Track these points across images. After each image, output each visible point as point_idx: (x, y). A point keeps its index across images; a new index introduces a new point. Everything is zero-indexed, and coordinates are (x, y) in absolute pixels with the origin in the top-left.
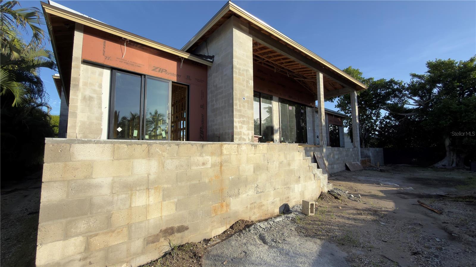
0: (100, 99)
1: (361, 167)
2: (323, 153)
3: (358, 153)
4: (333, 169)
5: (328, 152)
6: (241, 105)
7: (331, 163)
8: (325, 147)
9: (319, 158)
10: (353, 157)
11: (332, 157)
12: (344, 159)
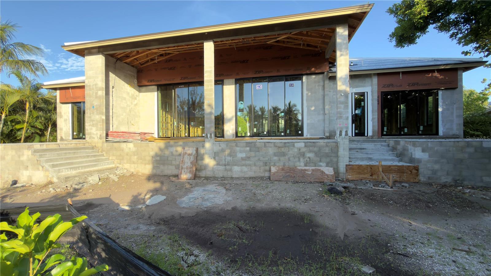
0: (69, 119)
1: (328, 177)
2: (204, 150)
3: (338, 151)
4: (229, 171)
5: (217, 148)
6: (92, 112)
7: (225, 163)
8: (209, 141)
9: (188, 155)
10: (309, 158)
11: (226, 155)
12: (267, 159)
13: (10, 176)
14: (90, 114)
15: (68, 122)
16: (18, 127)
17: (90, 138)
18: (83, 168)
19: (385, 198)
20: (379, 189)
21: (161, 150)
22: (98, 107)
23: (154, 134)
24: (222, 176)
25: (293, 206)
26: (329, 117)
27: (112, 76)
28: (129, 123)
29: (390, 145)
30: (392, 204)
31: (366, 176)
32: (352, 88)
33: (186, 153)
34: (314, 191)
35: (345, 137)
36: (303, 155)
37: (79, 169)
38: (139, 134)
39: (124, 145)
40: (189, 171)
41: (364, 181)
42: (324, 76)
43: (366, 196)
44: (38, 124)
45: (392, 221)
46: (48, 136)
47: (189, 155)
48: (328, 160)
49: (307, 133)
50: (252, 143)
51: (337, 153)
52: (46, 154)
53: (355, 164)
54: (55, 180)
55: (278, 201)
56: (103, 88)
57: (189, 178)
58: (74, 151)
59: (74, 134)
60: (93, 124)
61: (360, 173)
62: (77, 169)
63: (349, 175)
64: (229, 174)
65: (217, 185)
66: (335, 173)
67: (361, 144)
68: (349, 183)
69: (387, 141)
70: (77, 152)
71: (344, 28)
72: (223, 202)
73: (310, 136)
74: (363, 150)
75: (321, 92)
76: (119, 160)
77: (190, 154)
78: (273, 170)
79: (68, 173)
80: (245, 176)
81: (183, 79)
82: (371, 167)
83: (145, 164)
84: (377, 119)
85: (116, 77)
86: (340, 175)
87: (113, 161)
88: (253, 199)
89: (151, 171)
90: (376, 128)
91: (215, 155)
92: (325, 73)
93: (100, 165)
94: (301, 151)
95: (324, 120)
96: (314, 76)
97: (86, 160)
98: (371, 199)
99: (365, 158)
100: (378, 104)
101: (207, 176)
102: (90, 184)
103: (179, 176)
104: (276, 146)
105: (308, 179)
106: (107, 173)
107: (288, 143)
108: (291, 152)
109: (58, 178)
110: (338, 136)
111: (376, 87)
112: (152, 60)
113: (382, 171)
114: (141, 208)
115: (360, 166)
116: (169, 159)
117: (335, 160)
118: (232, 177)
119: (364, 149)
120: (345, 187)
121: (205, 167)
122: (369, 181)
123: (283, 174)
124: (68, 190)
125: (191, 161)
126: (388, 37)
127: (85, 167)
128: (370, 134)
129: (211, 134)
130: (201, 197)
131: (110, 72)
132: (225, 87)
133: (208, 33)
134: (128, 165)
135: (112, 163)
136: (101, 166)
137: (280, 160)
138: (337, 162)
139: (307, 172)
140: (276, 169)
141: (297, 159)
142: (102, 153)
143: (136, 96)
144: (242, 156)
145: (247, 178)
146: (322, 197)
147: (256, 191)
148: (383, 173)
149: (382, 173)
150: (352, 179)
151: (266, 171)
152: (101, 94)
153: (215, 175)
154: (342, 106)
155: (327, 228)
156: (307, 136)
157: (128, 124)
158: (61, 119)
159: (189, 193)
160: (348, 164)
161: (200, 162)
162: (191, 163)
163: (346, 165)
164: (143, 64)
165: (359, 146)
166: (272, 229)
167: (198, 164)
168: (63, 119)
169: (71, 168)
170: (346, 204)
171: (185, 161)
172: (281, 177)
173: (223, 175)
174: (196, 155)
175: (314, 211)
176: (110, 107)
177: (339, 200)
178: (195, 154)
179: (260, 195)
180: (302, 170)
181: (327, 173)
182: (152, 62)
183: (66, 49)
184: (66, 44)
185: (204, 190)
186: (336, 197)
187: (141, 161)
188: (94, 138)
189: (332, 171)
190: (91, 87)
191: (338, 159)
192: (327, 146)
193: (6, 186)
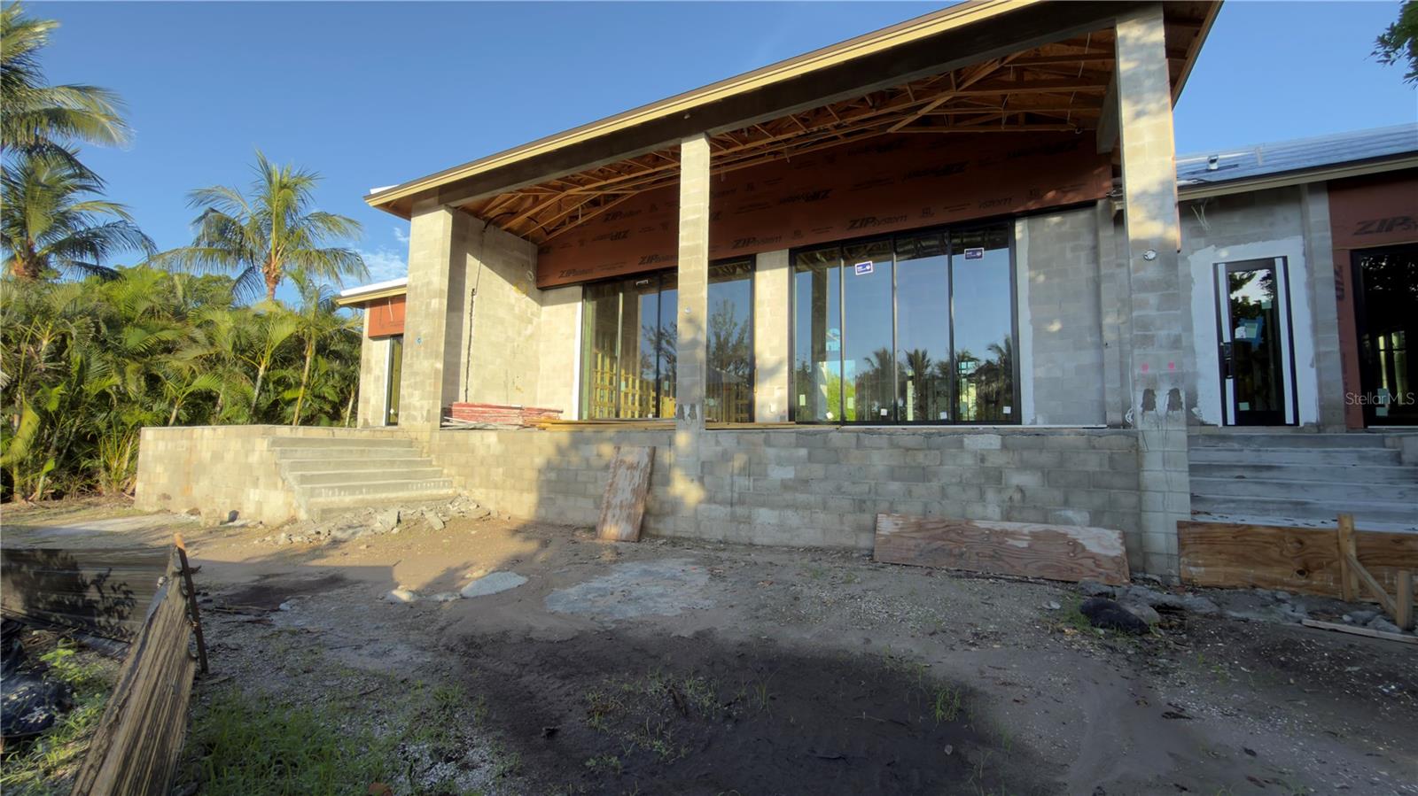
0: (384, 375)
1: (1098, 566)
2: (672, 453)
3: (1139, 467)
4: (744, 522)
5: (710, 449)
6: (415, 353)
7: (732, 497)
8: (687, 428)
9: (628, 469)
10: (1021, 489)
11: (736, 471)
12: (867, 490)
13: (228, 501)
14: (412, 357)
15: (381, 382)
16: (288, 395)
17: (406, 419)
18: (371, 490)
19: (1356, 669)
20: (1336, 631)
21: (560, 451)
22: (429, 338)
23: (562, 412)
24: (720, 538)
25: (916, 651)
26: (1121, 356)
27: (472, 263)
28: (510, 384)
29: (1404, 457)
30: (1397, 699)
31: (1275, 573)
32: (1213, 246)
33: (622, 462)
34: (1025, 611)
35: (1167, 415)
36: (996, 477)
37: (361, 493)
38: (519, 411)
39: (475, 437)
40: (625, 514)
41: (1268, 592)
42: (1095, 214)
43: (1257, 651)
44: (328, 390)
45: (1380, 776)
46: (347, 420)
47: (632, 467)
48: (1098, 500)
49: (1035, 414)
50: (816, 435)
51: (1138, 474)
52: (296, 451)
53: (1220, 521)
54: (302, 515)
55: (870, 628)
56: (444, 291)
57: (624, 537)
58: (363, 448)
59: (390, 414)
60: (416, 383)
61: (1244, 559)
62: (357, 492)
63: (1196, 565)
64: (744, 533)
65: (691, 560)
66: (1128, 552)
67: (1259, 451)
68: (1190, 595)
69: (1388, 442)
70: (369, 451)
71: (1145, 22)
72: (680, 611)
73: (1045, 423)
74: (1265, 474)
75: (1086, 271)
76: (462, 478)
77: (632, 464)
78: (887, 525)
79: (333, 499)
80: (793, 543)
81: (646, 260)
82: (1301, 538)
83: (522, 491)
84: (1337, 358)
85: (484, 267)
86: (1154, 559)
87: (451, 478)
88: (783, 613)
89: (533, 510)
90: (1337, 393)
91: (704, 472)
92: (1100, 203)
93: (415, 488)
94: (988, 464)
95: (1101, 367)
96: (1055, 219)
97: (384, 472)
98: (1283, 665)
99: (1273, 502)
100: (1340, 298)
101: (678, 534)
102: (373, 531)
103: (599, 529)
104: (898, 447)
105: (1013, 567)
106: (424, 508)
107: (940, 434)
108: (949, 467)
109: (309, 511)
110: (1139, 409)
111: (1323, 237)
112: (574, 217)
113: (1359, 558)
114: (441, 602)
115: (1242, 532)
116: (579, 478)
117: (1128, 500)
118: (751, 544)
119: (1270, 468)
120: (1163, 609)
121: (675, 505)
122: (1294, 594)
123: (920, 541)
124: (320, 540)
125: (634, 485)
126: (1373, 46)
127: (377, 488)
128: (1309, 414)
129: (693, 407)
130: (623, 591)
131: (468, 255)
132: (758, 274)
133: (691, 111)
134: (483, 490)
135: (446, 484)
136: (417, 489)
137: (910, 492)
138: (1139, 511)
139: (1011, 542)
140: (897, 524)
141: (972, 493)
142: (429, 456)
143: (532, 314)
144: (784, 477)
145: (798, 549)
146: (1052, 632)
147: (806, 590)
148: (1365, 565)
149: (1357, 564)
150: (1212, 580)
151: (860, 529)
152: (437, 306)
153: (700, 532)
154: (1153, 298)
155: (1021, 752)
156: (1034, 422)
157: (506, 386)
158: (369, 375)
159: (597, 576)
160: (1187, 518)
161: (658, 490)
162: (634, 491)
163: (1181, 525)
164: (554, 230)
165: (1249, 456)
166: (792, 720)
167: (656, 496)
168: (373, 376)
169: (341, 488)
170: (1154, 673)
171: (617, 484)
172: (912, 554)
173: (725, 536)
174: (649, 470)
175: (994, 678)
176: (463, 342)
177: (1124, 652)
178: (646, 465)
179: (813, 603)
180: (992, 532)
181: (1093, 547)
182: (573, 225)
183: (372, 203)
184: (373, 191)
185: (646, 572)
186: (1115, 641)
187: (513, 481)
188: (415, 418)
189: (1118, 543)
190: (419, 291)
191: (1140, 501)
192: (1094, 448)
193: (211, 522)
